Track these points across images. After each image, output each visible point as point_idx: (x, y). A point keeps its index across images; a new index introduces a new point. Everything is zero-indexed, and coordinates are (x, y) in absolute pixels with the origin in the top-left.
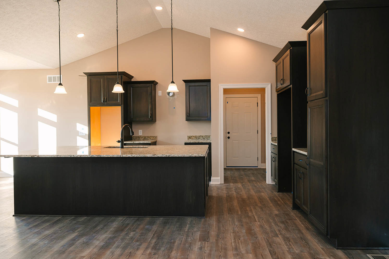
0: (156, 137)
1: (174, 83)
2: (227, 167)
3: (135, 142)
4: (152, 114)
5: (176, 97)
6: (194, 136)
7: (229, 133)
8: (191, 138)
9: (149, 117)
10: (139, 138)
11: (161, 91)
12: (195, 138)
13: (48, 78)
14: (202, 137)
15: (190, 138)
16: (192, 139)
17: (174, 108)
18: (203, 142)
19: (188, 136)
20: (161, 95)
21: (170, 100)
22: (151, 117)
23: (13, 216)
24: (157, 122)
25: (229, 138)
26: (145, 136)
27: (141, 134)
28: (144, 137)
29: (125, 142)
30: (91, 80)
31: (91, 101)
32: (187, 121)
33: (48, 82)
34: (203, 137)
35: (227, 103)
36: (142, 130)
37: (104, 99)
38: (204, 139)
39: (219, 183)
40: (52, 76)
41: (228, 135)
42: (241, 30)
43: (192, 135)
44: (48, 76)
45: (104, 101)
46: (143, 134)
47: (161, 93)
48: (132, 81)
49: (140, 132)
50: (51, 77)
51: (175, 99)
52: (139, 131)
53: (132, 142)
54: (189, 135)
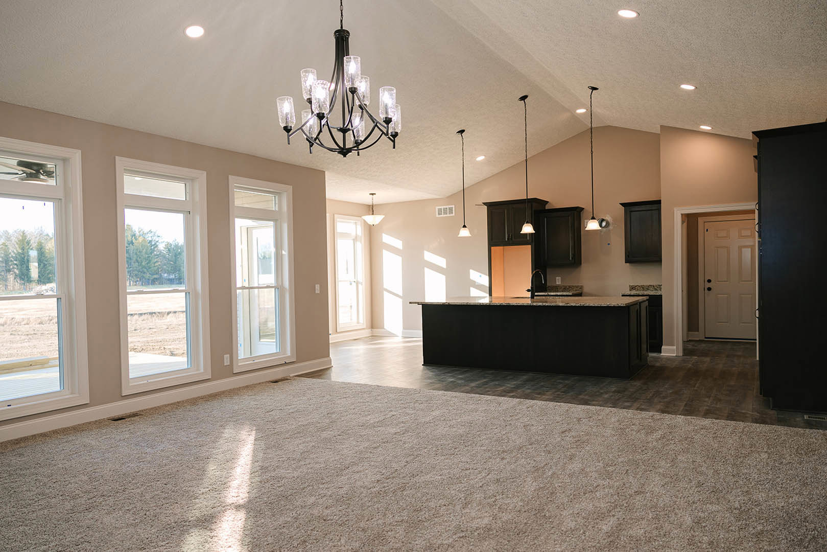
0: (581, 287)
1: (595, 219)
2: (706, 338)
3: (549, 294)
4: (574, 255)
5: (611, 227)
6: (639, 285)
7: (709, 281)
10: (556, 289)
12: (642, 288)
13: (437, 210)
15: (632, 288)
16: (636, 289)
17: (609, 244)
18: (650, 294)
19: (630, 285)
21: (602, 233)
22: (572, 258)
23: (423, 365)
24: (582, 265)
25: (709, 289)
26: (565, 285)
27: (560, 283)
28: (563, 287)
29: (536, 294)
30: (491, 212)
31: (492, 240)
32: (628, 264)
33: (437, 216)
35: (707, 230)
36: (560, 277)
37: (509, 236)
38: (656, 290)
39: (675, 355)
40: (442, 207)
41: (708, 285)
42: (706, 127)
43: (636, 284)
44: (437, 208)
45: (508, 239)
46: (561, 282)
48: (546, 208)
49: (558, 280)
50: (441, 209)
51: (609, 230)
52: (557, 278)
53: (546, 294)
54: (632, 285)
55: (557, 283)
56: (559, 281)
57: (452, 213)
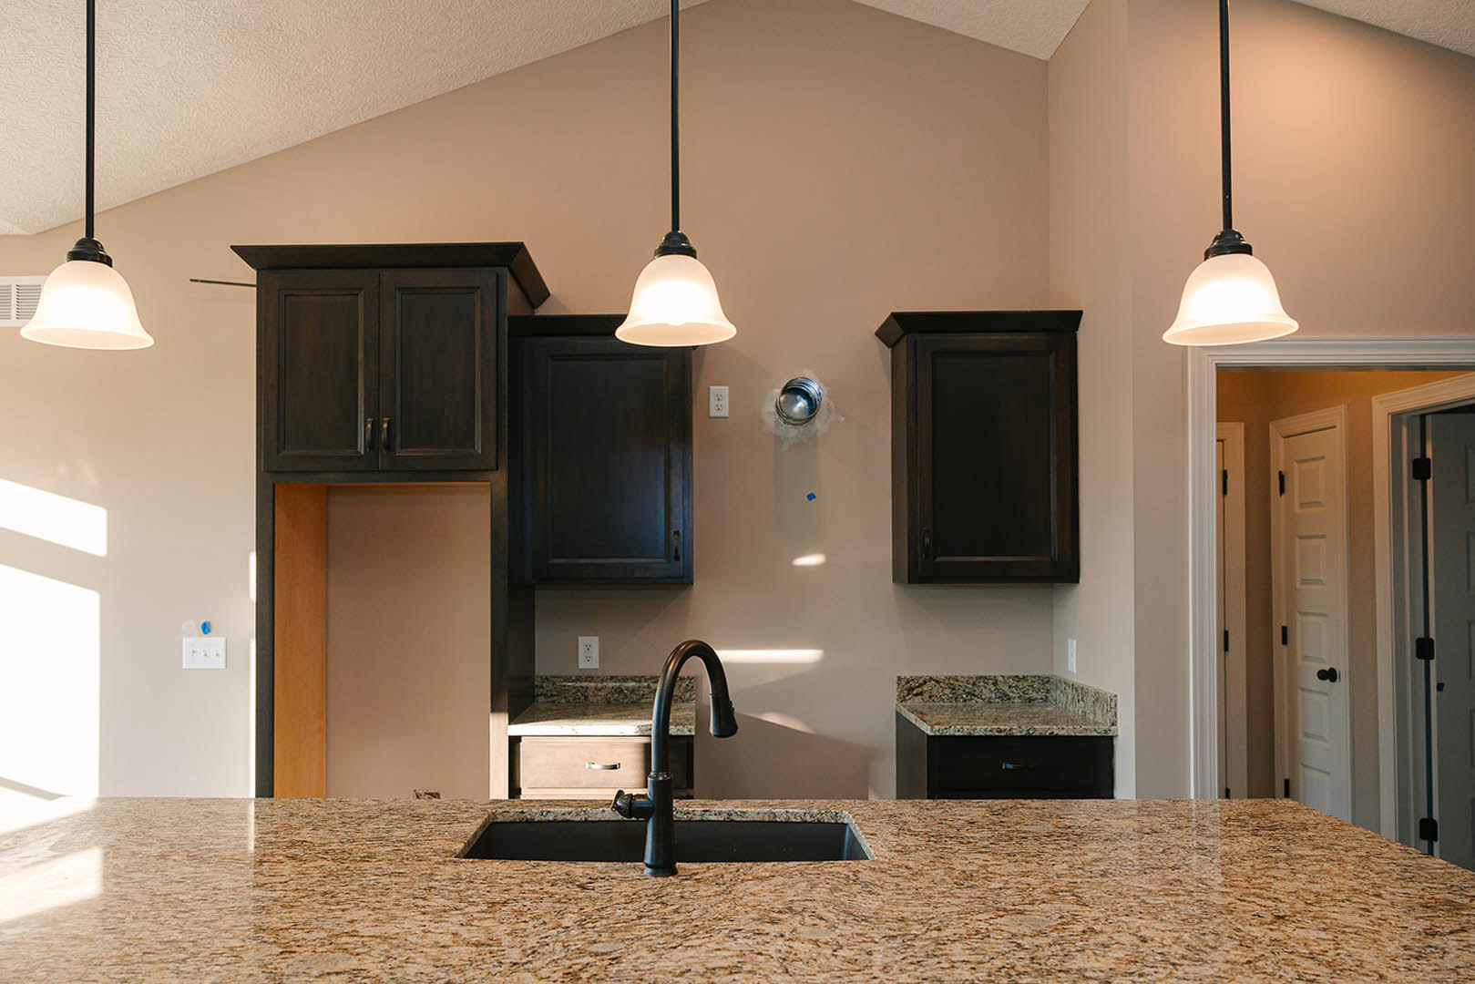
0: (691, 684)
5: (820, 423)
6: (941, 673)
8: (921, 694)
11: (726, 389)
12: (947, 691)
14: (995, 684)
15: (911, 689)
16: (926, 695)
17: (811, 497)
18: (1062, 733)
19: (900, 679)
20: (725, 413)
22: (676, 555)
24: (696, 584)
26: (622, 675)
27: (593, 667)
28: (612, 684)
30: (283, 300)
34: (1000, 686)
36: (597, 638)
43: (925, 673)
47: (726, 402)
49: (587, 647)
50: (8, 290)
51: (814, 437)
52: (582, 641)
54: (907, 674)
55: (583, 664)
56: (589, 653)
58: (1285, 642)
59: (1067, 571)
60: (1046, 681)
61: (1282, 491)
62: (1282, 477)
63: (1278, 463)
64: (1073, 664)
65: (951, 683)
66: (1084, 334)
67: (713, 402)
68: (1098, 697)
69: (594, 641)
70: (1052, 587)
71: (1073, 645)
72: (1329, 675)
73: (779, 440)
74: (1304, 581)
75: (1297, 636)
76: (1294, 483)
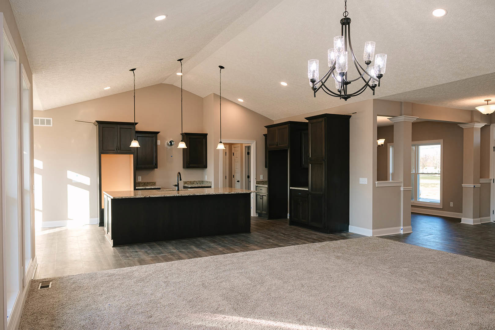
0: (155, 183)
1: (222, 143)
5: (173, 146)
6: (189, 181)
8: (186, 183)
9: (154, 164)
10: (138, 184)
11: (159, 141)
17: (172, 156)
21: (168, 149)
26: (145, 182)
27: (141, 180)
28: (143, 183)
31: (103, 149)
37: (117, 147)
38: (197, 184)
40: (40, 118)
42: (241, 100)
45: (117, 149)
47: (160, 143)
50: (38, 120)
51: (172, 148)
54: (185, 181)
57: (50, 125)
58: (233, 177)
59: (206, 167)
60: (202, 181)
61: (233, 155)
62: (233, 153)
63: (233, 152)
64: (206, 179)
65: (190, 182)
66: (208, 136)
67: (158, 143)
68: (210, 182)
69: (141, 177)
70: (203, 169)
71: (206, 176)
72: (238, 181)
73: (167, 148)
74: (236, 168)
75: (235, 176)
76: (235, 154)
